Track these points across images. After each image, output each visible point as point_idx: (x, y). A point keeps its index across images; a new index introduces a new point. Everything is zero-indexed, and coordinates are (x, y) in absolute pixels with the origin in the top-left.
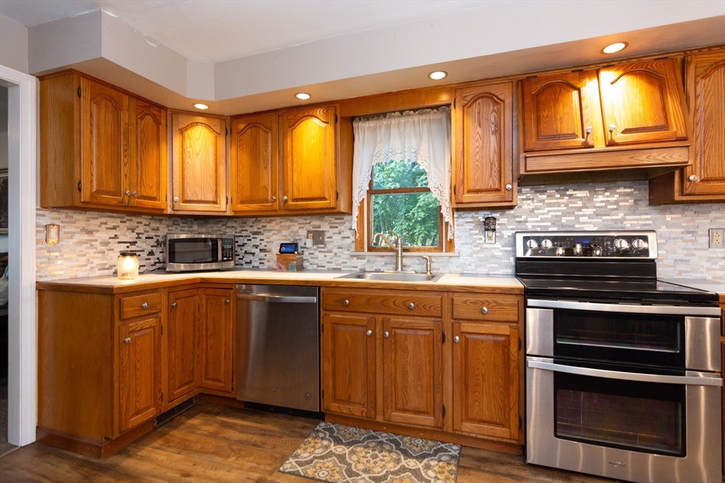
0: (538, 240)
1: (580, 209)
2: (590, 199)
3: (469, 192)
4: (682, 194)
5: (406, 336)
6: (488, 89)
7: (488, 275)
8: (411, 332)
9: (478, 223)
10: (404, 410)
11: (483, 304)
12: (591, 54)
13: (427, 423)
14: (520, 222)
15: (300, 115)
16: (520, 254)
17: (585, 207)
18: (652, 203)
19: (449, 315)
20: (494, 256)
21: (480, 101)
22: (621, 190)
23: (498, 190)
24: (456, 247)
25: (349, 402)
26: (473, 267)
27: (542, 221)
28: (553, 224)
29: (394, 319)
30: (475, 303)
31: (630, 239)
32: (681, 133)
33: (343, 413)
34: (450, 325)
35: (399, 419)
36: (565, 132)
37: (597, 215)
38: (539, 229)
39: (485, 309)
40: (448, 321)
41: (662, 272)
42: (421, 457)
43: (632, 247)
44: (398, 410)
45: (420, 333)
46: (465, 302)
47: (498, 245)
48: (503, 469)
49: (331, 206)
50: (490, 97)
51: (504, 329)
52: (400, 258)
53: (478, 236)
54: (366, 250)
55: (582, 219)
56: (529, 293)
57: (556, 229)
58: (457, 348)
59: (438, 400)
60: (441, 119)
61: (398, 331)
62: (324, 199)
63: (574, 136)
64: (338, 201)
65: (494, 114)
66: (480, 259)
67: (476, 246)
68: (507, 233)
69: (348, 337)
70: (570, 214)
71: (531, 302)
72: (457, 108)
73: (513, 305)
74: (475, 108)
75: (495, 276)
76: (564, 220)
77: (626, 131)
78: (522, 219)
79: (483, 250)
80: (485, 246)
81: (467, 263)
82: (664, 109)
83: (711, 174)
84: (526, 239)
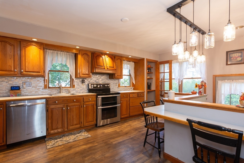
0: (93, 85)
1: (99, 79)
2: (101, 77)
3: (82, 74)
4: (115, 78)
5: (73, 108)
6: (86, 53)
7: (82, 93)
8: (74, 107)
9: (80, 81)
10: (73, 125)
11: (90, 98)
12: (104, 52)
13: (78, 126)
14: (89, 81)
15: (29, 44)
16: (90, 88)
17: (100, 78)
18: (110, 78)
19: (83, 101)
20: (84, 89)
21: (85, 55)
22: (105, 76)
23: (88, 74)
24: (75, 87)
25: (57, 129)
26: (79, 91)
27: (93, 81)
28: (95, 82)
29: (70, 104)
30: (88, 98)
31: (107, 85)
32: (115, 69)
33: (55, 132)
34: (83, 104)
35: (72, 128)
36: (101, 65)
37: (102, 80)
38: (92, 83)
39: (90, 99)
40: (82, 103)
41: (111, 90)
42: (79, 133)
43: (107, 86)
44: (71, 126)
45: (76, 106)
46: (86, 98)
47: (85, 86)
48: (94, 129)
49: (42, 75)
50: (87, 54)
51: (93, 103)
52: (61, 90)
53: (80, 84)
54: (48, 88)
55: (100, 81)
56: (97, 95)
57: (95, 83)
58: (84, 108)
59: (80, 120)
60: (72, 55)
61: (71, 107)
62: (39, 72)
63: (102, 66)
64: (44, 73)
65: (88, 58)
66: (81, 89)
67: (80, 86)
68: (86, 83)
69: (57, 111)
70: (98, 80)
71: (98, 96)
72: (80, 55)
73: (95, 98)
74: (84, 56)
75: (84, 93)
76: (97, 81)
77: (109, 67)
78: (89, 80)
79: (81, 87)
80: (82, 86)
81: (78, 90)
82: (113, 64)
83: (118, 75)
84: (91, 85)
